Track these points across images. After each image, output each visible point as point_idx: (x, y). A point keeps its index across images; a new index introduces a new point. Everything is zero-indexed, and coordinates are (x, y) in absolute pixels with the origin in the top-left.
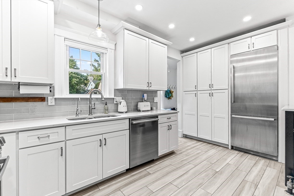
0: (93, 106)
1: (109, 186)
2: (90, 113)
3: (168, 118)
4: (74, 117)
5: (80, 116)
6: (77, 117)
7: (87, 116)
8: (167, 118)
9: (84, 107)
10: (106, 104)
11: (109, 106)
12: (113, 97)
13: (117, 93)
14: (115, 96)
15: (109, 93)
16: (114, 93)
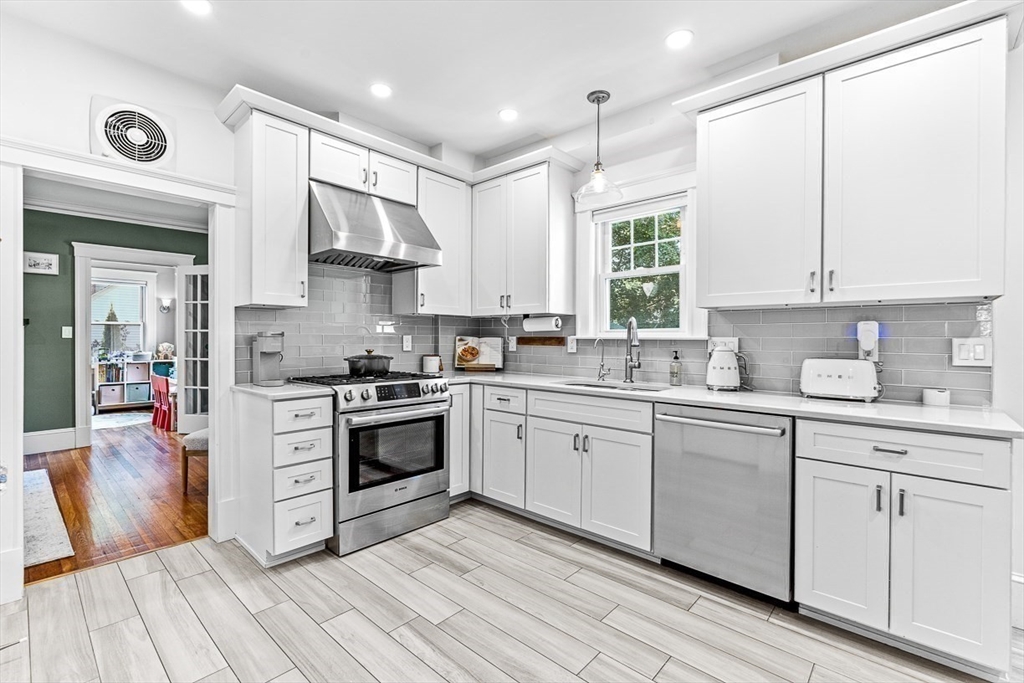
0: (635, 358)
1: (586, 553)
2: (629, 377)
3: (881, 446)
4: (594, 380)
5: (608, 381)
6: (601, 383)
7: (620, 383)
8: (877, 449)
9: (617, 360)
10: (676, 358)
11: (691, 363)
12: (704, 336)
13: (721, 323)
14: (712, 334)
15: (692, 324)
16: (709, 323)
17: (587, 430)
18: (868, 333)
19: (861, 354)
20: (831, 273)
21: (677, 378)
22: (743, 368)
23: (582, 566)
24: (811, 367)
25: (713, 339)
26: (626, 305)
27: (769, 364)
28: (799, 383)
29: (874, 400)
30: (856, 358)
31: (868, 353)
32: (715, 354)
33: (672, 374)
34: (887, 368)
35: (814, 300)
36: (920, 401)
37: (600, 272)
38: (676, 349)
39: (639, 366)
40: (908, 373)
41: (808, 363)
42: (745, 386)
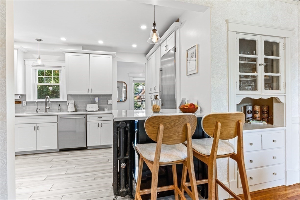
0: (48, 106)
2: (46, 111)
8: (98, 118)
10: (59, 106)
11: (63, 107)
12: (66, 100)
13: (70, 97)
14: (68, 99)
15: (63, 97)
16: (67, 97)
17: (38, 125)
18: (97, 99)
19: (96, 103)
20: (91, 89)
21: (60, 110)
22: (75, 107)
23: (40, 157)
24: (88, 106)
25: (69, 101)
26: (43, 92)
27: (80, 106)
28: (86, 109)
29: (98, 111)
30: (95, 104)
31: (97, 103)
32: (69, 105)
33: (58, 109)
34: (100, 105)
35: (89, 94)
36: (104, 110)
37: (34, 83)
38: (59, 104)
39: (49, 108)
40: (102, 106)
41: (88, 105)
42: (76, 111)
